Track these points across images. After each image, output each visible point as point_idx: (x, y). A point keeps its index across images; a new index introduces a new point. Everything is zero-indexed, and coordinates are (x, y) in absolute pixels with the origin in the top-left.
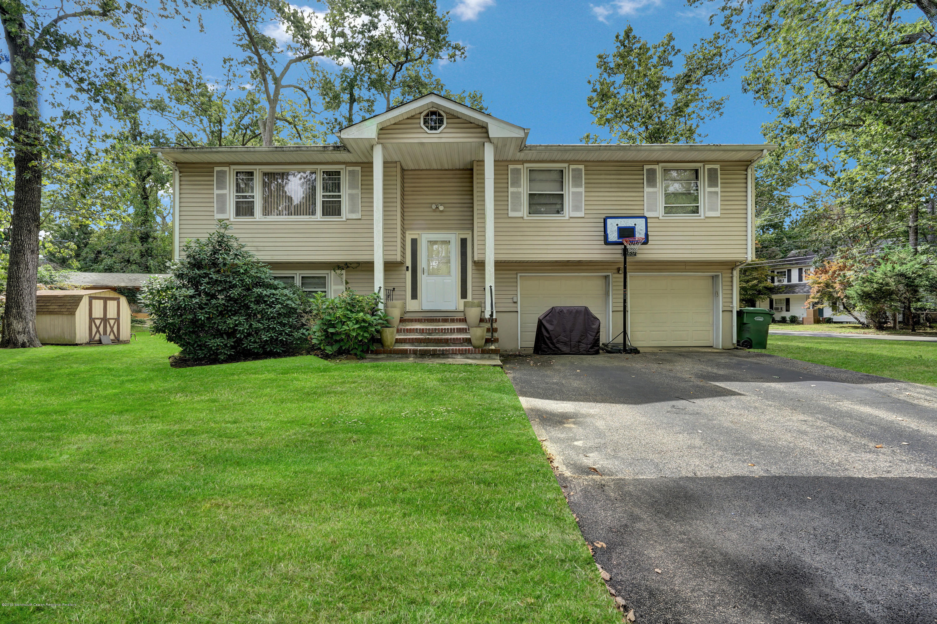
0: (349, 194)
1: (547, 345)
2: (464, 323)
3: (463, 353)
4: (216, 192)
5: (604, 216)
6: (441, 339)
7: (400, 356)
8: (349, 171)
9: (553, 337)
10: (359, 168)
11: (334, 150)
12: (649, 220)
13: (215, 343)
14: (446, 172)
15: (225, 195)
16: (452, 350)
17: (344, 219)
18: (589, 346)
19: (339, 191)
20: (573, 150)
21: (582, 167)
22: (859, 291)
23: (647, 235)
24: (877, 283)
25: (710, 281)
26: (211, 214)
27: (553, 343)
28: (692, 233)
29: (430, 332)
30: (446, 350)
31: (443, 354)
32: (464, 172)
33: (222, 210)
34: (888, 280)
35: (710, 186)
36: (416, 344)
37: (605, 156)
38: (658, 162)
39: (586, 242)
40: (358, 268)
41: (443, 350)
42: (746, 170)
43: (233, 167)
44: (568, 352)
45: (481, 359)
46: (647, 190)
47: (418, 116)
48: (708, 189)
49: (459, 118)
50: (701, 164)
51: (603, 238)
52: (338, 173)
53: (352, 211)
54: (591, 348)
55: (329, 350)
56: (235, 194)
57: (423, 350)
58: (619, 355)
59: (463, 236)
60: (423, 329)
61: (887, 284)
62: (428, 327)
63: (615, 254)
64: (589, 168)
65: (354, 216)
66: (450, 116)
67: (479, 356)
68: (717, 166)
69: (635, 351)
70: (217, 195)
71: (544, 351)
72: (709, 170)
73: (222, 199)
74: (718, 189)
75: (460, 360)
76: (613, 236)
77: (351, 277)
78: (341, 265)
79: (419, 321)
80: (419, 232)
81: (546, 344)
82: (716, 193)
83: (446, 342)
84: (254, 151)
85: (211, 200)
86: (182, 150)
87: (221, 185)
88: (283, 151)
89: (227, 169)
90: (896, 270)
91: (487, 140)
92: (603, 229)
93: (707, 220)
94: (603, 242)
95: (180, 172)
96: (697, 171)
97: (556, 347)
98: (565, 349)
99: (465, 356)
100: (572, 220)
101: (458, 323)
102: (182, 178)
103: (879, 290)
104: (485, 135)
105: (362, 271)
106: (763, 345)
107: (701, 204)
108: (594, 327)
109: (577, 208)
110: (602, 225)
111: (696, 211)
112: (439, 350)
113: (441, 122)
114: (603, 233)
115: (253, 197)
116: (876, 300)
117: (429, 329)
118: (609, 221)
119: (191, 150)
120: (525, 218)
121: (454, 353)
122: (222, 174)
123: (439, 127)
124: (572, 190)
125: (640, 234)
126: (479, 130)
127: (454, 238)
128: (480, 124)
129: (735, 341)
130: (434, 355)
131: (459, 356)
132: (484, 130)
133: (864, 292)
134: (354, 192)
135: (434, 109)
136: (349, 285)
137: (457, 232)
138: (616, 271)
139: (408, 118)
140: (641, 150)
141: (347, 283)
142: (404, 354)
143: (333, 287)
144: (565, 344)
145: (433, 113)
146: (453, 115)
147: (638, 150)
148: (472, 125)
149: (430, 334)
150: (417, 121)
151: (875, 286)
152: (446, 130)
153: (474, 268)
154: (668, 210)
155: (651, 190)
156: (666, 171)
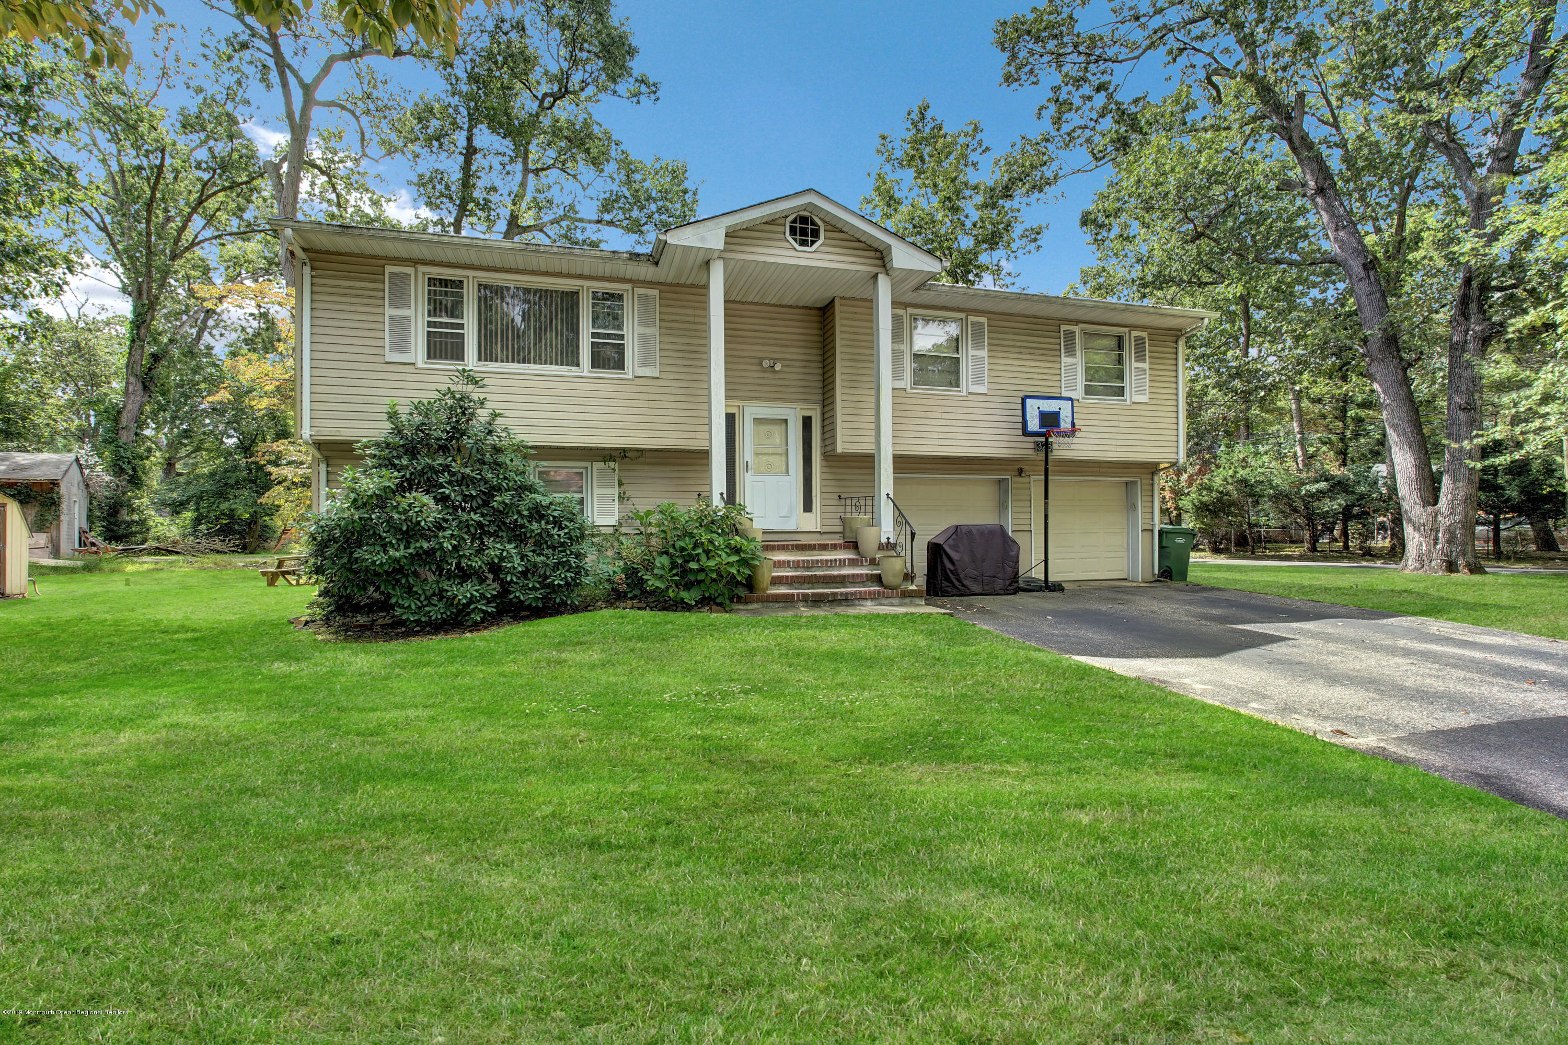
0: (639, 335)
1: (952, 582)
2: (852, 551)
3: (873, 597)
4: (389, 312)
5: (1022, 394)
6: (835, 577)
7: (781, 605)
8: (639, 295)
9: (960, 571)
10: (655, 292)
11: (630, 259)
12: (1075, 403)
13: (465, 591)
14: (781, 310)
15: (408, 318)
16: (860, 592)
17: (630, 376)
18: (1008, 582)
19: (620, 327)
20: (986, 296)
21: (983, 320)
22: (1196, 502)
23: (1073, 424)
24: (1217, 491)
25: (1124, 488)
26: (380, 351)
27: (959, 580)
28: (1116, 424)
29: (808, 566)
30: (852, 594)
31: (846, 600)
32: (813, 312)
33: (401, 345)
34: (1230, 487)
35: (1137, 360)
36: (796, 585)
37: (1020, 307)
38: (1077, 322)
39: (990, 431)
40: (641, 460)
41: (847, 594)
42: (1176, 342)
43: (422, 268)
44: (979, 590)
45: (901, 605)
46: (1065, 360)
47: (782, 221)
48: (1135, 365)
49: (841, 231)
50: (1126, 330)
51: (1020, 426)
52: (620, 297)
53: (645, 363)
54: (1010, 585)
55: (688, 596)
56: (427, 319)
57: (817, 594)
58: (1041, 593)
59: (807, 414)
60: (798, 561)
61: (1227, 494)
62: (805, 558)
63: (1024, 449)
64: (992, 323)
65: (647, 372)
66: (829, 228)
67: (896, 601)
68: (1144, 334)
69: (1058, 588)
70: (391, 317)
71: (947, 592)
72: (1136, 338)
73: (401, 327)
74: (1146, 365)
75: (869, 607)
76: (1034, 424)
77: (627, 474)
78: (613, 453)
79: (785, 548)
80: (740, 403)
81: (948, 579)
82: (1144, 370)
83: (842, 580)
84: (484, 247)
85: (379, 326)
86: (339, 230)
87: (400, 297)
88: (539, 251)
89: (410, 270)
90: (1238, 476)
91: (882, 270)
92: (1020, 413)
93: (1134, 407)
94: (1020, 432)
95: (312, 268)
96: (1120, 339)
97: (963, 585)
98: (975, 587)
99: (877, 602)
100: (971, 397)
101: (842, 552)
102: (316, 281)
103: (1219, 500)
104: (879, 262)
105: (646, 464)
106: (1183, 575)
107: (1126, 384)
108: (1012, 554)
109: (978, 381)
110: (1020, 407)
111: (1120, 392)
112: (842, 594)
113: (816, 234)
114: (1020, 419)
115: (461, 326)
116: (1214, 513)
117: (808, 561)
118: (1029, 402)
119: (357, 232)
120: (909, 390)
121: (863, 597)
122: (400, 281)
123: (813, 243)
124: (972, 352)
125: (1065, 425)
126: (872, 254)
127: (794, 414)
128: (875, 245)
129: (1156, 572)
130: (834, 600)
131: (869, 603)
132: (878, 254)
133: (1201, 503)
134: (648, 331)
135: (806, 214)
136: (623, 488)
137: (799, 406)
138: (1016, 473)
139: (766, 223)
140: (1068, 305)
141: (620, 484)
142: (788, 600)
143: (597, 491)
144: (975, 579)
145: (804, 220)
146: (834, 226)
147: (1065, 305)
148: (861, 245)
149: (808, 568)
150: (781, 229)
151: (1214, 495)
152: (823, 249)
153: (824, 463)
154: (1089, 391)
155: (1070, 360)
156: (1087, 334)
